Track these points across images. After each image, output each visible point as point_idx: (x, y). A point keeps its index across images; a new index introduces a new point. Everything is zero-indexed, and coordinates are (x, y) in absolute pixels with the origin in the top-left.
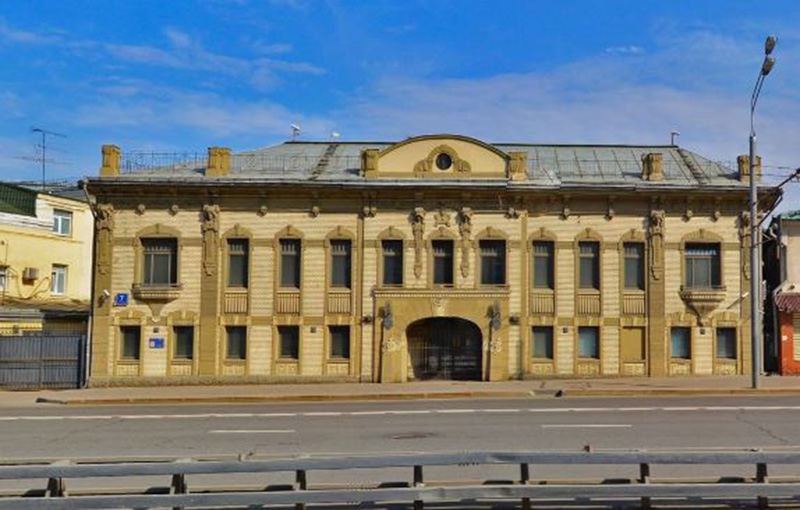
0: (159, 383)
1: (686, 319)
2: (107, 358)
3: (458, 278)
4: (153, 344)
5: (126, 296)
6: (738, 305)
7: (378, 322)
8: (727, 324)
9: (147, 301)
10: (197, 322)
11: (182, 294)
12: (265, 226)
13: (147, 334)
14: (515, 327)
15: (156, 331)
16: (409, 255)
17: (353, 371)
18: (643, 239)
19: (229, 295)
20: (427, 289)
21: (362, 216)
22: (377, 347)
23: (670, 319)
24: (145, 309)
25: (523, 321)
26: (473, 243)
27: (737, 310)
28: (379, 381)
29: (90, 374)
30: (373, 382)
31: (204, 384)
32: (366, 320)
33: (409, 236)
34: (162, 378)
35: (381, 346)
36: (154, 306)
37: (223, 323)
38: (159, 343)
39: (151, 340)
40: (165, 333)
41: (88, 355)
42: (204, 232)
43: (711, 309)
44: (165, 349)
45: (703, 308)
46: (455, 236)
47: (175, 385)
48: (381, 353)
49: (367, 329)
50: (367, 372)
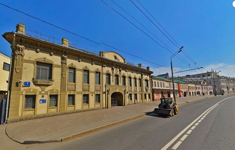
0: (44, 116)
1: (146, 93)
2: (18, 109)
3: (119, 83)
4: (41, 102)
5: (29, 83)
6: (150, 90)
7: (107, 93)
8: (149, 93)
9: (39, 85)
10: (59, 93)
11: (53, 83)
12: (80, 65)
13: (39, 98)
15: (43, 97)
16: (111, 77)
17: (101, 106)
19: (69, 85)
20: (115, 85)
21: (103, 66)
22: (107, 100)
23: (144, 92)
24: (38, 88)
25: (128, 93)
26: (121, 76)
28: (108, 108)
29: (8, 117)
30: (106, 108)
31: (62, 115)
32: (104, 93)
33: (111, 73)
34: (45, 114)
35: (108, 99)
36: (43, 87)
37: (68, 93)
38: (44, 101)
39: (40, 100)
40: (46, 98)
41: (7, 108)
42: (62, 64)
44: (47, 103)
46: (119, 74)
47: (51, 116)
48: (108, 101)
49: (104, 95)
50: (104, 106)
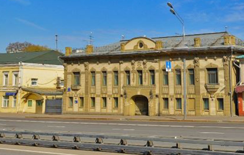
1: (206, 95)
2: (66, 106)
3: (144, 82)
5: (70, 89)
6: (224, 90)
7: (124, 96)
8: (220, 97)
9: (74, 90)
10: (84, 96)
11: (81, 88)
12: (99, 67)
13: (74, 100)
14: (158, 98)
15: (76, 98)
17: (119, 111)
18: (193, 68)
21: (120, 63)
23: (202, 96)
24: (73, 92)
25: (159, 96)
26: (147, 71)
27: (223, 92)
28: (124, 115)
29: (63, 110)
32: (121, 96)
33: (131, 70)
35: (124, 104)
36: (76, 91)
37: (90, 96)
38: (76, 102)
40: (78, 99)
43: (215, 92)
44: (77, 104)
45: (211, 91)
46: (142, 69)
48: (124, 106)
49: (122, 98)
50: (122, 112)
